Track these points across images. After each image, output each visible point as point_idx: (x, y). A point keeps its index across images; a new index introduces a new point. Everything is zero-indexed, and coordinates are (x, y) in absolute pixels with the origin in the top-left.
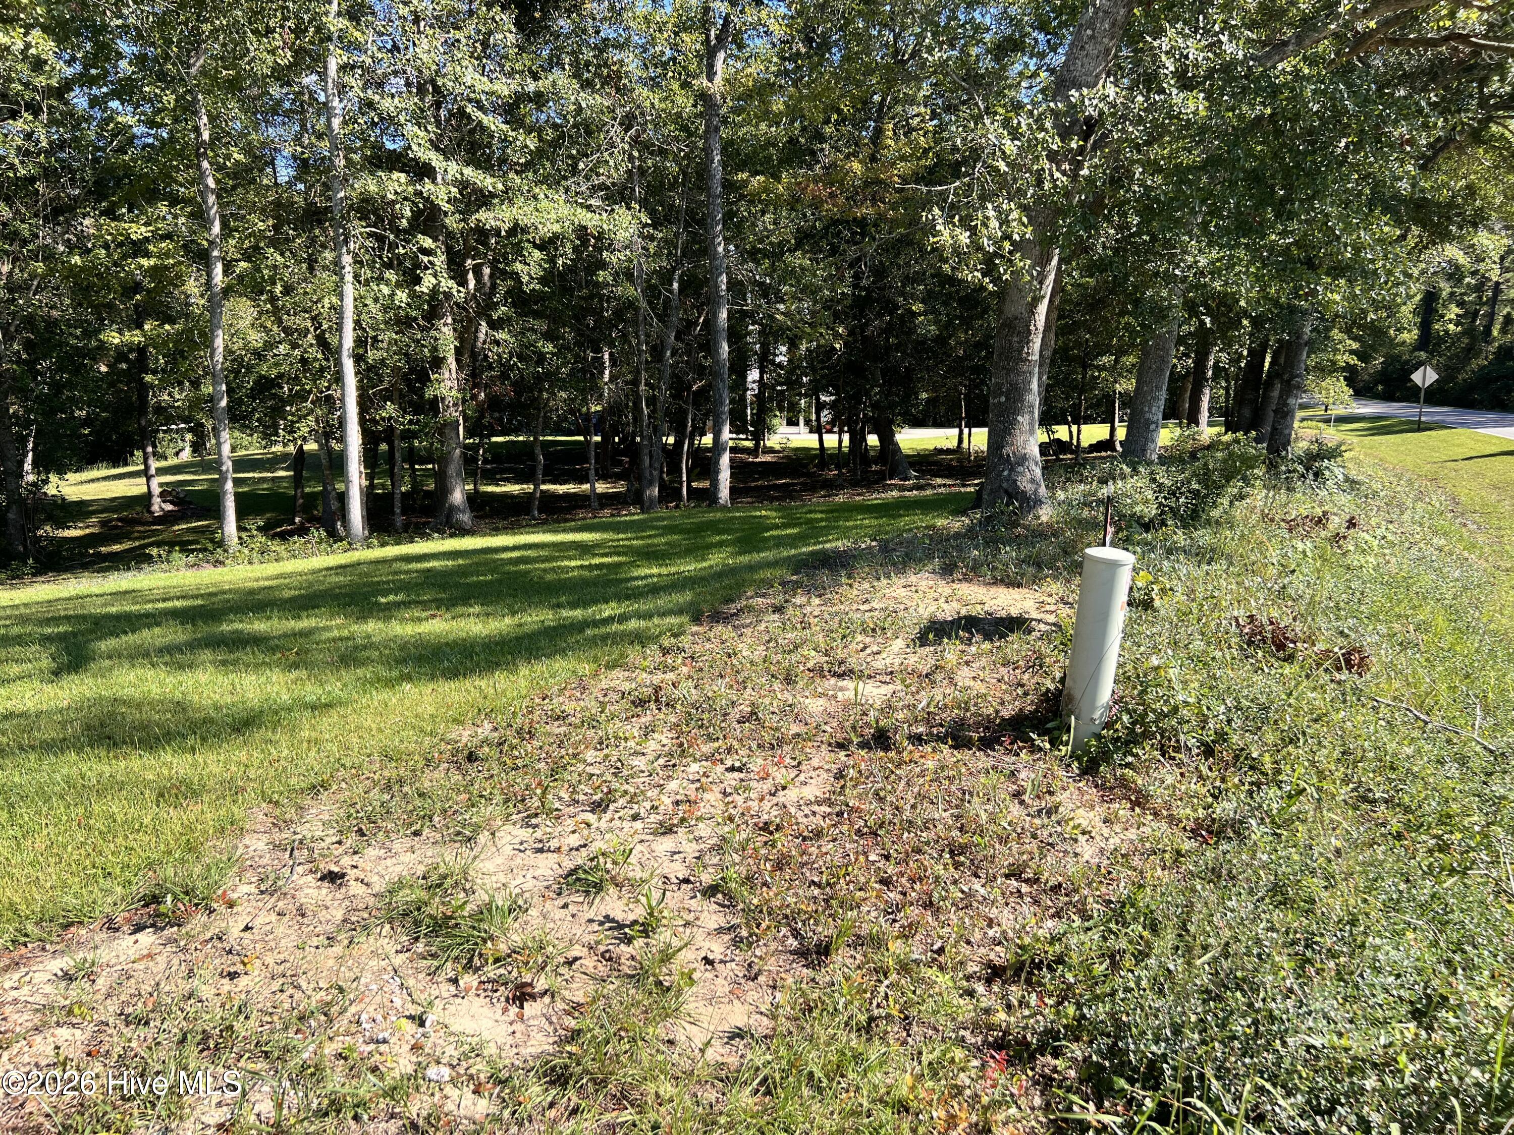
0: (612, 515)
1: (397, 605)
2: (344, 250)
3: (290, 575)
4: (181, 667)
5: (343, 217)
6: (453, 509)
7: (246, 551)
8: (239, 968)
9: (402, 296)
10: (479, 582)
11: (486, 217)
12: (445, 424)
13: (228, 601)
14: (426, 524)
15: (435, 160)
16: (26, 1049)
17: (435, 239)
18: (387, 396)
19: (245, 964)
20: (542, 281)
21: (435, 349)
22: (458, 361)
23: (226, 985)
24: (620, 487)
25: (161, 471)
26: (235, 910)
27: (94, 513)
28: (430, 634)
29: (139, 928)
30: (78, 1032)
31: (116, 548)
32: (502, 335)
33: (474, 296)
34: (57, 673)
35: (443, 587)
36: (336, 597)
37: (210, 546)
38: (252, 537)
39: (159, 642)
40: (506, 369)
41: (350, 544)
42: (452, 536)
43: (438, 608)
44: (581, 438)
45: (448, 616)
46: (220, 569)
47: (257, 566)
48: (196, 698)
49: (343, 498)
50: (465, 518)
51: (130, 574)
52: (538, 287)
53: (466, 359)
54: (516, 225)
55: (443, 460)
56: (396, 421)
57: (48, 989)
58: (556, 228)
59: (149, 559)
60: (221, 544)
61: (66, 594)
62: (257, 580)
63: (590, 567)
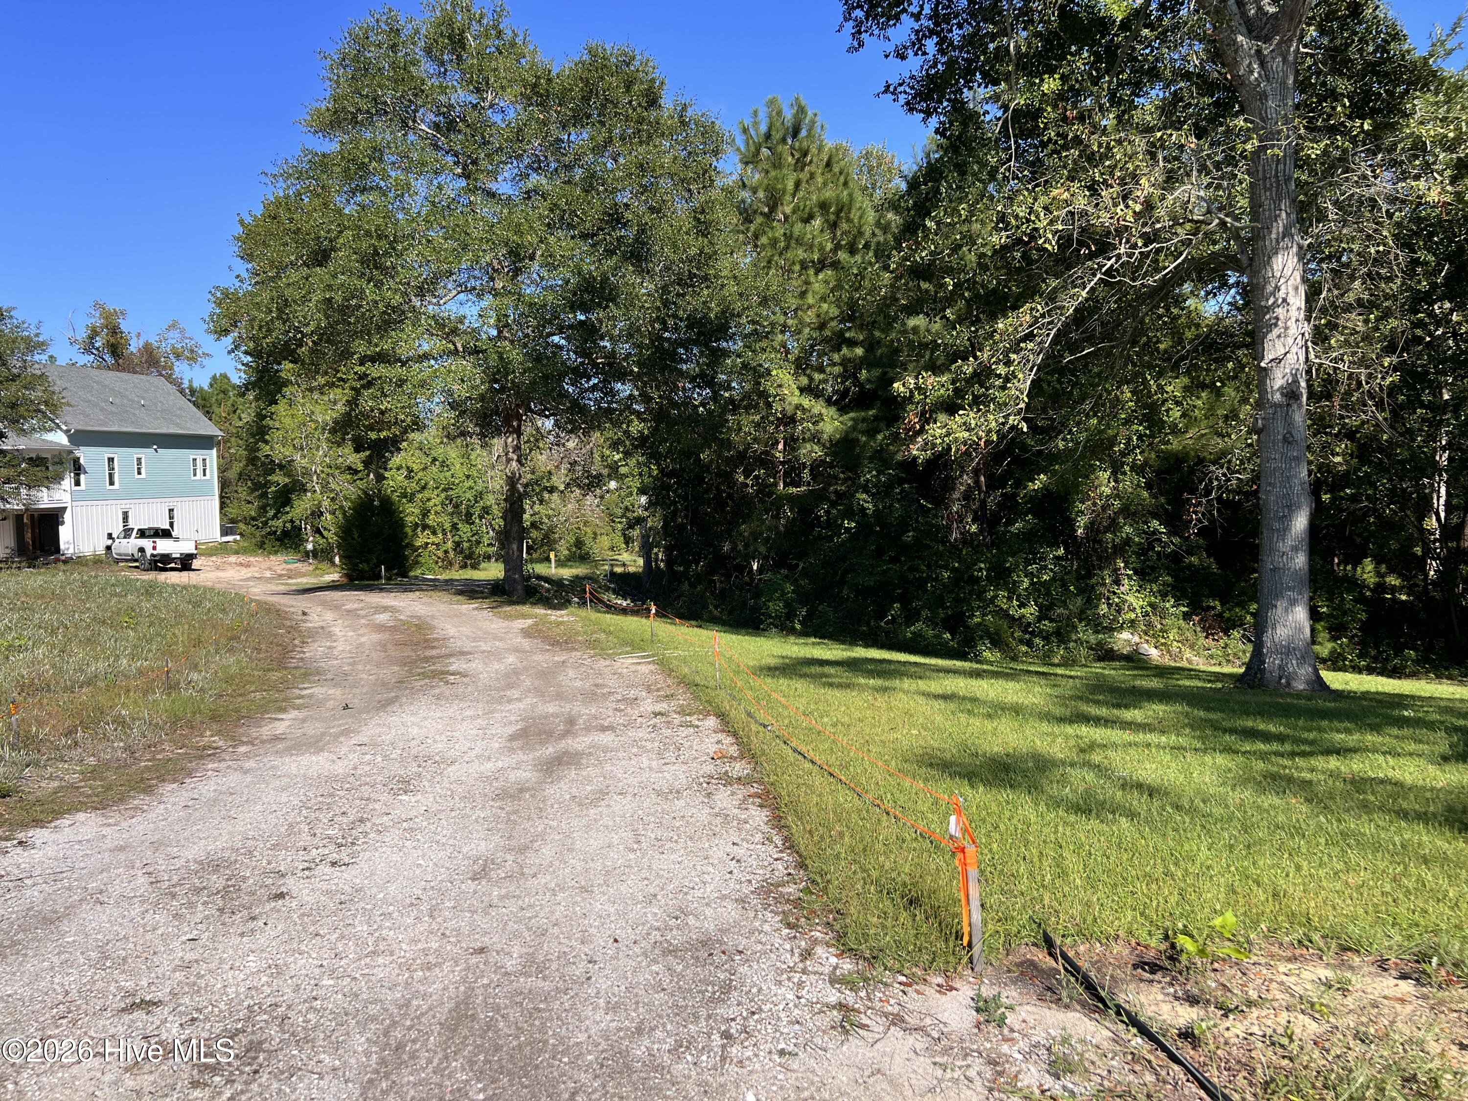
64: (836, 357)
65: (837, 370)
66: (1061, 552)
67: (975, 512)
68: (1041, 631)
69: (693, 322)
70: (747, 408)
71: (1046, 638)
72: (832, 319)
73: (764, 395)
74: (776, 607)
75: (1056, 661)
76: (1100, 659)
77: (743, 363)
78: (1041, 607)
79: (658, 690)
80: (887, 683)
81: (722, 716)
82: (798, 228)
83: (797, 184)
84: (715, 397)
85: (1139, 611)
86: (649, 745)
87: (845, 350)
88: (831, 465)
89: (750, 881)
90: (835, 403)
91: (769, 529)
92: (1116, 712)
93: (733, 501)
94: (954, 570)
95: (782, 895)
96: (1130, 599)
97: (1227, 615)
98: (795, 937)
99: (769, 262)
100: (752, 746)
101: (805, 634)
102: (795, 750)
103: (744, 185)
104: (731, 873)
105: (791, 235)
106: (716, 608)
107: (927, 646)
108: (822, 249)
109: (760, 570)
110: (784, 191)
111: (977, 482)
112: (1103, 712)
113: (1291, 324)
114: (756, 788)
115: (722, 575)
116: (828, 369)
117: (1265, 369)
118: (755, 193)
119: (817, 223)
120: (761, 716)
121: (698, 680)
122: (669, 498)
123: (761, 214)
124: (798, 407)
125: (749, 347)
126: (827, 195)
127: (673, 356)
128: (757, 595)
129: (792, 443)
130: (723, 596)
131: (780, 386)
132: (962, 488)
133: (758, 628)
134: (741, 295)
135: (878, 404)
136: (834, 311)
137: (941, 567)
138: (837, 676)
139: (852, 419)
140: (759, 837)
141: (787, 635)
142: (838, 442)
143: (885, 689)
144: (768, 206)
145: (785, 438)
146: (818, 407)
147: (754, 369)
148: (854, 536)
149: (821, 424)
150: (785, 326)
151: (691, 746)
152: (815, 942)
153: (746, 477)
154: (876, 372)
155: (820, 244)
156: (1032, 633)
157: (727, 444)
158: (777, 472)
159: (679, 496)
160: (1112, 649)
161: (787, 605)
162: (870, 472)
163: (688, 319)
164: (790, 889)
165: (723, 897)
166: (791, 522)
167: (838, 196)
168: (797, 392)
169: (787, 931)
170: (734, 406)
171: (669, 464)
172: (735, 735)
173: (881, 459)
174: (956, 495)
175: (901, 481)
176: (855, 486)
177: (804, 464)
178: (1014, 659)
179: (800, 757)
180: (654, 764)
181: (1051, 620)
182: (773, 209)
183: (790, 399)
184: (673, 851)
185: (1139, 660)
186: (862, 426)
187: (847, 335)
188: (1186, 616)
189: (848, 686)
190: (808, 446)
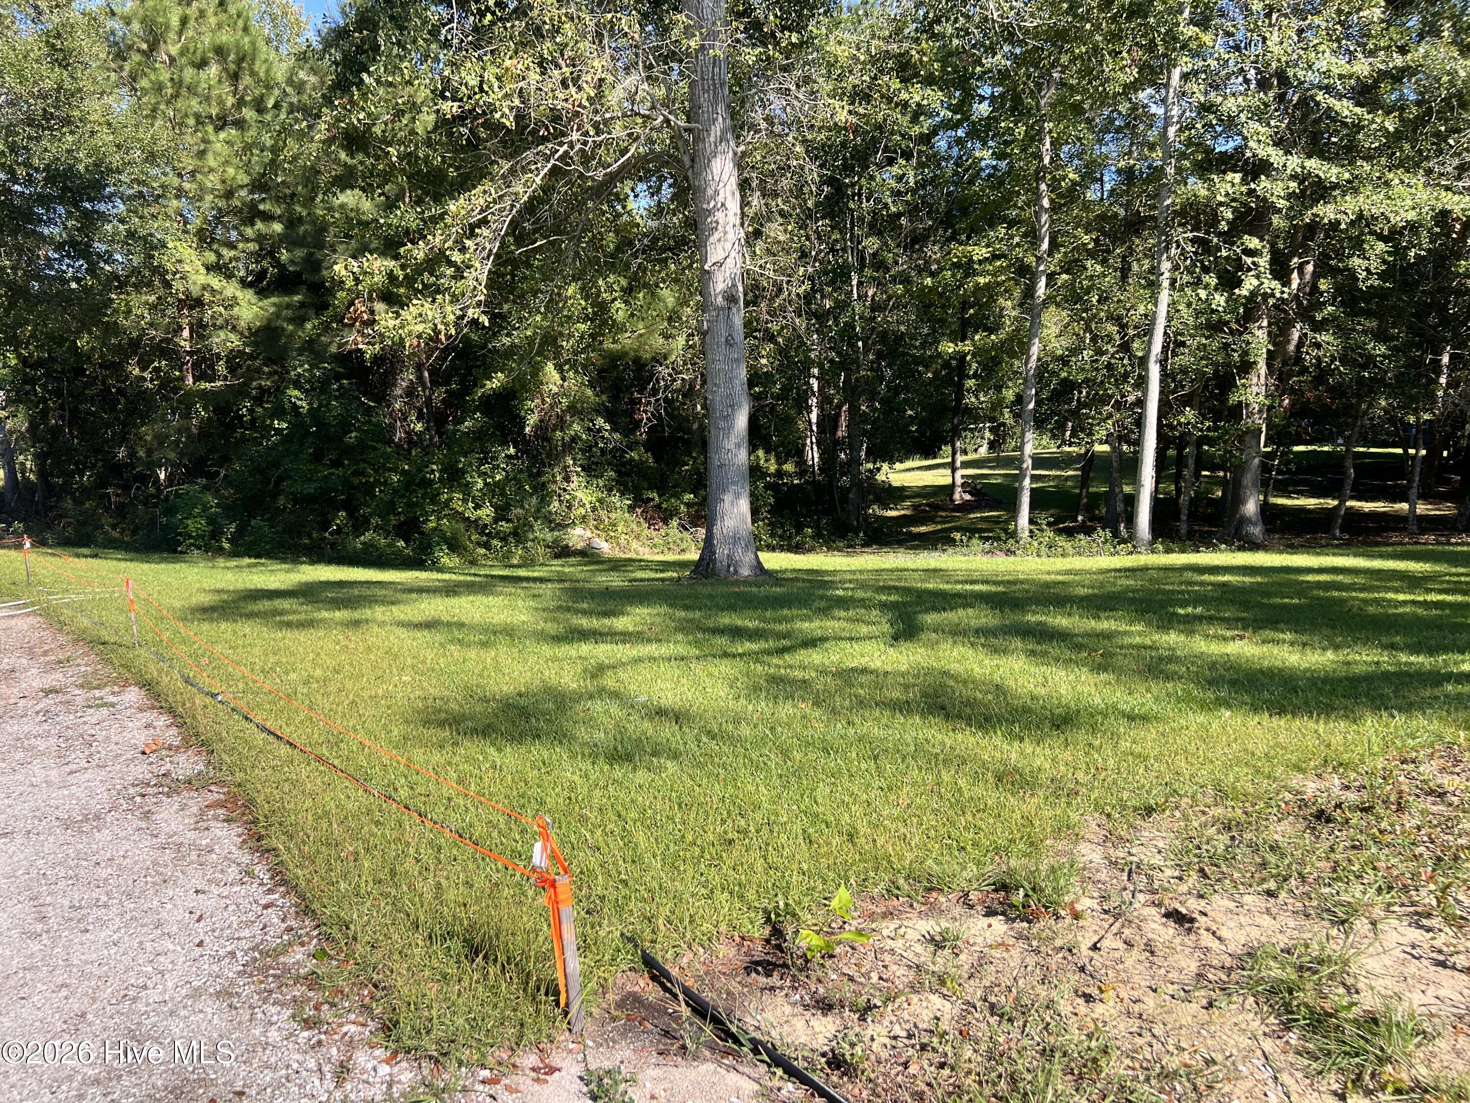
0: (1439, 543)
1: (1200, 618)
2: (1165, 256)
3: (1076, 573)
4: (996, 651)
5: (1167, 225)
6: (1244, 520)
7: (1035, 544)
8: (1095, 992)
9: (1220, 300)
10: (1286, 606)
11: (1326, 212)
12: (1248, 431)
13: (1027, 591)
14: (1211, 534)
15: (1276, 156)
16: (905, 1005)
17: (1262, 239)
18: (1187, 401)
19: (1102, 991)
20: (1382, 276)
21: (1246, 353)
22: (1269, 365)
23: (1082, 1007)
24: (1446, 509)
25: (966, 465)
26: (1081, 923)
27: (908, 497)
28: (1239, 656)
29: (990, 913)
30: (948, 1005)
31: (923, 529)
32: (1324, 337)
33: (1297, 297)
34: (896, 638)
35: (1245, 605)
36: (1132, 601)
37: (1003, 536)
38: (1042, 531)
39: (974, 623)
40: (1322, 373)
41: (1134, 547)
42: (1241, 549)
43: (1244, 628)
44: (1399, 451)
45: (1258, 638)
46: (1012, 558)
47: (1044, 559)
48: (1012, 683)
49: (1131, 501)
50: (1256, 531)
51: (936, 554)
52: (1376, 283)
53: (1277, 364)
54: (1360, 216)
55: (1239, 470)
56: (1194, 427)
57: (919, 948)
58: (1412, 216)
59: (952, 542)
60: (1013, 535)
61: (887, 566)
62: (1049, 573)
63: (1425, 604)
64: (249, 232)
65: (252, 246)
66: (512, 451)
67: (420, 411)
68: (498, 533)
69: (53, 175)
70: (137, 287)
71: (504, 539)
72: (242, 187)
73: (159, 271)
74: (196, 525)
75: (515, 562)
76: (557, 556)
77: (128, 231)
78: (496, 508)
79: (45, 654)
80: (357, 615)
81: (148, 685)
82: (189, 73)
83: (184, 21)
84: (92, 270)
85: (588, 506)
86: (41, 744)
87: (259, 225)
88: (251, 357)
89: (232, 954)
90: (250, 285)
91: (179, 431)
92: (607, 622)
93: (127, 399)
94: (404, 473)
95: (287, 970)
96: (579, 494)
97: (664, 506)
98: (320, 1043)
99: (154, 110)
100: (201, 729)
101: (236, 554)
102: (264, 729)
103: (113, 14)
104: (200, 944)
105: (181, 82)
106: (114, 527)
107: (380, 557)
108: (221, 102)
109: (170, 478)
110: (167, 27)
111: (420, 378)
112: (595, 623)
113: (729, 228)
114: (216, 794)
115: (118, 486)
116: (241, 245)
117: (708, 272)
118: (128, 24)
119: (214, 70)
120: (203, 680)
121: (105, 635)
122: (36, 394)
123: (139, 50)
124: (204, 288)
125: (136, 212)
126: (224, 38)
127: (29, 217)
128: (170, 511)
129: (199, 329)
130: (121, 511)
131: (180, 261)
132: (404, 384)
133: (175, 551)
134: (118, 146)
135: (304, 289)
136: (243, 179)
137: (390, 470)
138: (294, 612)
139: (274, 305)
140: (233, 872)
141: (213, 557)
142: (259, 330)
143: (356, 624)
144: (147, 42)
145: (191, 325)
146: (231, 289)
147: (144, 238)
148: (287, 439)
149: (236, 309)
150: (180, 189)
151: (108, 738)
152: (351, 1044)
153: (143, 369)
154: (300, 253)
155: (220, 96)
156: (489, 535)
157: (112, 329)
158: (183, 364)
159: (50, 392)
160: (567, 546)
161: (211, 521)
162: (301, 366)
163: (47, 168)
164: (298, 954)
165: (196, 994)
166: (205, 425)
167: (237, 41)
168: (203, 271)
169: (306, 1034)
170: (120, 283)
171: (31, 351)
172: (171, 711)
173: (312, 351)
174: (398, 391)
175: (338, 377)
176: (283, 381)
177: (218, 354)
178: (473, 563)
179: (271, 738)
180: (53, 774)
181: (508, 521)
182: (153, 47)
183: (194, 277)
184: (102, 923)
185: (593, 555)
186: (289, 313)
187: (261, 207)
188: (631, 509)
189: (309, 624)
190: (222, 334)
